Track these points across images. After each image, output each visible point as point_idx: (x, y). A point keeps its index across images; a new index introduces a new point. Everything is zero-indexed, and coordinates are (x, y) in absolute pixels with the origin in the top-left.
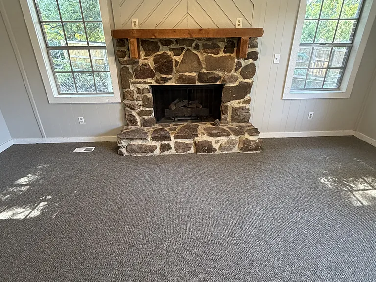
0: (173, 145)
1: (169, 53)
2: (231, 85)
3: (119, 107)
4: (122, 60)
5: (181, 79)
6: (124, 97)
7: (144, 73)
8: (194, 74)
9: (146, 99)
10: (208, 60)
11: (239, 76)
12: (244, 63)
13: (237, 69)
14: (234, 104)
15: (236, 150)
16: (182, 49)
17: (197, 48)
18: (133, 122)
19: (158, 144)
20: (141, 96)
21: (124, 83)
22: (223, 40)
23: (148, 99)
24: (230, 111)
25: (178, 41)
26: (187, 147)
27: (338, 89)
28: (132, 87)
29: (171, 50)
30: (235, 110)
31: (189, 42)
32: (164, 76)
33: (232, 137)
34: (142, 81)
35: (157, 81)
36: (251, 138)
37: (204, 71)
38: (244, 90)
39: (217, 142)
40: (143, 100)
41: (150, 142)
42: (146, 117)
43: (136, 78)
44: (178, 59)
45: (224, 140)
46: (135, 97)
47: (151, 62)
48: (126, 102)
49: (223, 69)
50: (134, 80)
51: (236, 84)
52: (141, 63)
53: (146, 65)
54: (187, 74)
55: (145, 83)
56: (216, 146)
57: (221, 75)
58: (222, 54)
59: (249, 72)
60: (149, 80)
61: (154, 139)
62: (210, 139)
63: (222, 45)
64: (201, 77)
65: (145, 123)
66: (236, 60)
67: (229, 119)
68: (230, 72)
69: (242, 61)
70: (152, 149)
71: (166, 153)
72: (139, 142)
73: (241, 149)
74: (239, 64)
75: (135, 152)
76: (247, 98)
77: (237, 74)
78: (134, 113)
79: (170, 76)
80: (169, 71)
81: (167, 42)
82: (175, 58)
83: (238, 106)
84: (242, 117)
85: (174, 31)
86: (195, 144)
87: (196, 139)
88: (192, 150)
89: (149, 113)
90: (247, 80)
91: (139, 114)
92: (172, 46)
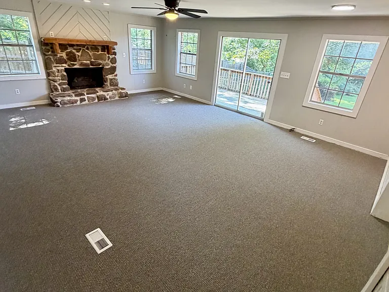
0: (86, 99)
1: (74, 51)
2: (107, 67)
3: (45, 82)
4: (47, 53)
5: (81, 64)
6: (48, 75)
7: (61, 61)
8: (89, 62)
9: (63, 76)
10: (94, 55)
11: (110, 63)
12: (111, 57)
13: (108, 59)
14: (110, 77)
15: (117, 98)
16: (80, 49)
17: (88, 49)
18: (56, 90)
19: (78, 98)
20: (60, 74)
21: (47, 66)
22: (100, 46)
23: (65, 76)
24: (109, 81)
25: (77, 45)
26: (93, 99)
27: (151, 69)
28: (54, 69)
29: (74, 49)
30: (111, 80)
31: (84, 46)
32: (72, 63)
33: (114, 92)
34: (60, 65)
35: (69, 66)
36: (122, 91)
37: (93, 60)
38: (113, 70)
39: (108, 95)
40: (61, 76)
41: (74, 98)
42: (64, 86)
43: (57, 64)
44: (79, 54)
45: (110, 93)
46: (56, 75)
47: (64, 55)
48: (50, 78)
49: (102, 59)
50: (55, 65)
51: (109, 67)
52: (58, 56)
53: (62, 57)
54: (85, 62)
55: (62, 66)
56: (108, 97)
57: (101, 62)
58: (100, 52)
59: (114, 61)
60: (64, 65)
61: (76, 96)
62: (104, 93)
63: (100, 48)
64: (92, 63)
65: (64, 90)
66: (107, 55)
67: (109, 85)
68: (105, 61)
69: (110, 55)
70: (76, 101)
71: (83, 103)
72: (69, 98)
73: (119, 97)
74: (109, 57)
75: (66, 104)
76: (115, 74)
77: (109, 62)
78: (56, 84)
79: (76, 63)
80: (75, 61)
81: (72, 46)
82: (78, 53)
83: (112, 78)
84: (114, 84)
85: (78, 41)
86: (97, 97)
87: (98, 94)
88: (96, 101)
89: (64, 84)
90: (114, 65)
91: (59, 85)
92: (75, 47)
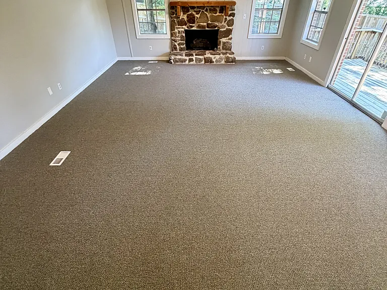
0: (194, 59)
1: (194, 13)
2: (222, 30)
3: (169, 41)
4: (172, 16)
5: (199, 26)
6: (172, 35)
7: (182, 23)
8: (205, 24)
9: (182, 37)
10: (211, 16)
11: (226, 25)
12: (228, 18)
13: (225, 22)
14: (224, 40)
15: (223, 62)
16: (200, 11)
17: (206, 11)
18: (176, 49)
19: (187, 58)
20: (180, 35)
21: (172, 28)
22: (218, 7)
23: (183, 37)
24: (222, 43)
25: (198, 7)
26: (200, 60)
27: (277, 33)
28: (176, 30)
29: (195, 11)
30: (224, 43)
31: (203, 7)
32: (191, 25)
33: (221, 55)
34: (181, 27)
35: (188, 28)
36: (230, 56)
37: (209, 22)
38: (228, 33)
39: (215, 58)
41: (184, 57)
42: (182, 46)
43: (178, 25)
44: (198, 16)
45: (218, 57)
46: (177, 36)
47: (185, 17)
48: (172, 38)
49: (218, 21)
50: (177, 26)
51: (225, 29)
52: (181, 18)
53: (183, 19)
54: (202, 24)
55: (182, 28)
56: (214, 60)
57: (217, 24)
58: (218, 14)
59: (231, 23)
60: (184, 27)
61: (186, 55)
62: (211, 56)
63: (218, 9)
64: (208, 26)
65: (181, 49)
66: (225, 17)
67: (221, 48)
68: (221, 23)
69: (227, 17)
70: (185, 61)
71: (191, 63)
72: (180, 57)
73: (226, 62)
74: (226, 19)
75: (177, 62)
76: (230, 37)
77: (225, 24)
78: (176, 44)
79: (194, 25)
80: (194, 22)
81: (193, 8)
82: (197, 15)
83: (225, 41)
84: (227, 47)
85: (197, 3)
86: (205, 59)
87: (205, 56)
88: (203, 62)
89: (182, 44)
90: (230, 28)
91: (178, 45)
92: (195, 10)
